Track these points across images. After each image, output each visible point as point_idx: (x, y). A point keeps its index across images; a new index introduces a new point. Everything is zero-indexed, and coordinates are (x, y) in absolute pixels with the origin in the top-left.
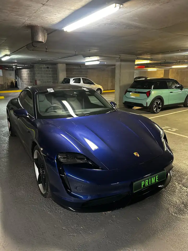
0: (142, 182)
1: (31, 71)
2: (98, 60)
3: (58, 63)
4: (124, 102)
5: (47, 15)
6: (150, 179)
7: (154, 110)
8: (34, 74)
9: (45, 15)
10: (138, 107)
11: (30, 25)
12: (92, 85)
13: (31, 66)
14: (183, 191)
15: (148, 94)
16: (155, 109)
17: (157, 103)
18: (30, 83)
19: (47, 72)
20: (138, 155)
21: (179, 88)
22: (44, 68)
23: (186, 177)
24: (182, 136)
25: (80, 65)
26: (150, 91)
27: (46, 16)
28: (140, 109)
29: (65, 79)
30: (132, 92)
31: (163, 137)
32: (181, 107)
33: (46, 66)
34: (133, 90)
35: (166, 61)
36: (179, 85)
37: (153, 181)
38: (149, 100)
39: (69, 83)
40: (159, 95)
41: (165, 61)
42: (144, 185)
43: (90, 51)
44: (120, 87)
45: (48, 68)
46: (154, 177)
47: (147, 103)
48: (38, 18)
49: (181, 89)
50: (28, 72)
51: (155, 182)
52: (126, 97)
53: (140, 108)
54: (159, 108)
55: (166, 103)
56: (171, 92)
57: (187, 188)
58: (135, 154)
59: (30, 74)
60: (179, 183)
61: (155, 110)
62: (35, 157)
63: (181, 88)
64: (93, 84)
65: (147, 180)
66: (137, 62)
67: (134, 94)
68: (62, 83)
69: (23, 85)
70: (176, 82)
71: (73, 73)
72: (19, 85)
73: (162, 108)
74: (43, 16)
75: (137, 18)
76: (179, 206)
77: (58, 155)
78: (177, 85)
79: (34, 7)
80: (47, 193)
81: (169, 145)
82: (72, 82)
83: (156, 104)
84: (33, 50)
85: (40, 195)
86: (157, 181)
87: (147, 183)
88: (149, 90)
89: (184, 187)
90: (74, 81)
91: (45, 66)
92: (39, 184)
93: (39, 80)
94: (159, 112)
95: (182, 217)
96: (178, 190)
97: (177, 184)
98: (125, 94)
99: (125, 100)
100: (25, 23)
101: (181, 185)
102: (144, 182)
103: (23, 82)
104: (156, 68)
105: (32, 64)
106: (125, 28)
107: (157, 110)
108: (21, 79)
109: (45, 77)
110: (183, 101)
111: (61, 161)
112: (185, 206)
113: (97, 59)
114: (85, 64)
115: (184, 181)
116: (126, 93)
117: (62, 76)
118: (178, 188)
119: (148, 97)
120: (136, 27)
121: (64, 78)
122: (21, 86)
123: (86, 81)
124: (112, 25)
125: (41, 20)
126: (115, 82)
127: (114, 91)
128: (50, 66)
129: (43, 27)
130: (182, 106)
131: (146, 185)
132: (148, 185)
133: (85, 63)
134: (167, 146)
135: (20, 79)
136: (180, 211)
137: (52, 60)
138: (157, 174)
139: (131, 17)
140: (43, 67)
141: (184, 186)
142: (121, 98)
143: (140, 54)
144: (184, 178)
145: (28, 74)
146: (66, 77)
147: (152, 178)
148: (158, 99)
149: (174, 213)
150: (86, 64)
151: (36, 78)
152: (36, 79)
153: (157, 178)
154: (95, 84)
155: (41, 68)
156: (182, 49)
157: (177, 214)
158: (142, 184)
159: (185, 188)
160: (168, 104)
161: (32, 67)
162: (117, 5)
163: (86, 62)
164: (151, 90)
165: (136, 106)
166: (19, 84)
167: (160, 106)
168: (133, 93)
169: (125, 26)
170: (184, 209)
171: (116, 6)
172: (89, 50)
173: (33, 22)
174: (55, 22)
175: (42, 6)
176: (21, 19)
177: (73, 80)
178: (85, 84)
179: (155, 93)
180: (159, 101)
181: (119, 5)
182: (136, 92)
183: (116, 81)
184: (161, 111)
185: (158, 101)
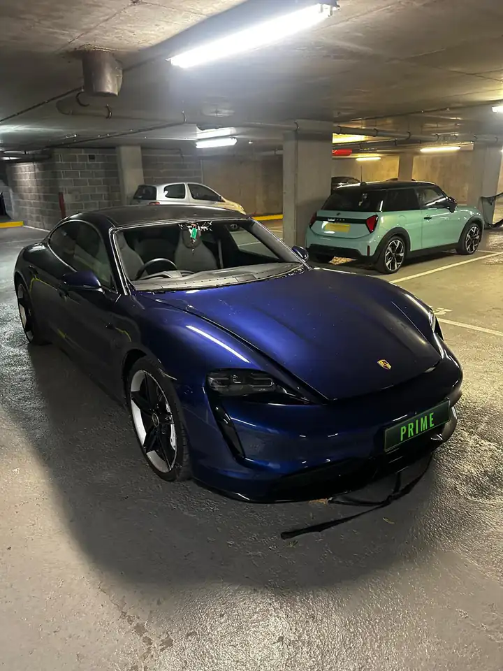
0: (402, 428)
1: (44, 168)
2: (231, 136)
3: (119, 145)
4: (308, 247)
5: (134, 27)
6: (417, 421)
7: (387, 264)
8: (55, 175)
9: (131, 27)
10: (342, 257)
11: (81, 51)
12: (217, 202)
13: (43, 153)
14: (483, 448)
15: (372, 224)
16: (389, 261)
17: (393, 246)
18: (42, 201)
19: (91, 171)
20: (390, 367)
21: (445, 207)
22: (82, 158)
23: (486, 418)
24: (460, 325)
25: (180, 150)
26: (377, 216)
27: (132, 29)
28: (351, 262)
29: (141, 187)
30: (327, 221)
31: (433, 329)
32: (450, 255)
33: (88, 154)
34: (333, 214)
35: (413, 136)
36: (444, 199)
37: (424, 425)
38: (375, 240)
39: (155, 199)
40: (398, 225)
41: (408, 135)
42: (406, 435)
43: (217, 112)
44: (298, 208)
45: (92, 158)
46: (426, 417)
47: (369, 247)
48: (107, 34)
49: (452, 210)
50: (37, 171)
51: (428, 428)
52: (314, 233)
53: (349, 260)
54: (399, 259)
55: (414, 246)
56: (426, 218)
57: (489, 441)
58: (381, 363)
59: (43, 176)
60: (471, 433)
61: (389, 265)
62: (134, 387)
63: (450, 205)
64: (219, 201)
65: (412, 424)
66: (338, 139)
67: (335, 224)
68: (135, 198)
69: (23, 209)
70: (438, 191)
71: (162, 171)
72: (11, 209)
73: (405, 259)
74: (125, 28)
75: (360, 34)
76: (479, 480)
77: (208, 376)
78: (441, 198)
79: (108, 8)
80: (179, 469)
81: (445, 342)
82: (162, 197)
83: (390, 249)
84: (73, 114)
85: (155, 477)
86: (431, 425)
87: (411, 430)
88: (373, 214)
89: (483, 441)
90: (166, 192)
91: (83, 153)
92: (147, 452)
93: (69, 193)
94: (397, 270)
95: (486, 501)
96: (472, 447)
97: (466, 434)
98: (310, 226)
99: (311, 240)
100: (70, 45)
101: (476, 437)
102: (405, 428)
103: (23, 198)
104: (378, 155)
105: (48, 149)
106: (324, 57)
107: (393, 264)
108: (16, 190)
109: (87, 184)
110: (456, 241)
111: (217, 389)
112: (492, 479)
113: (229, 133)
114: (197, 147)
115: (482, 427)
116: (312, 223)
117: (132, 180)
118: (471, 442)
119: (371, 232)
120: (352, 54)
121: (139, 185)
122: (17, 211)
123: (199, 194)
124: (295, 49)
125: (115, 39)
126: (284, 195)
127: (280, 217)
128: (97, 153)
129: (113, 54)
130: (454, 251)
131: (409, 436)
132: (412, 434)
133: (197, 143)
134: (444, 347)
135: (11, 191)
136: (483, 490)
137: (109, 137)
138: (430, 409)
139: (348, 31)
140: (79, 156)
141: (483, 438)
142: (300, 236)
143: (347, 119)
144: (480, 421)
145: (36, 176)
146: (142, 183)
147: (422, 419)
148: (397, 237)
149: (471, 495)
150: (200, 145)
151: (60, 187)
152: (61, 191)
153: (431, 419)
154: (225, 200)
155: (74, 159)
156: (453, 105)
157: (475, 497)
158: (402, 433)
159: (488, 443)
160: (420, 248)
161: (46, 156)
162: (325, 6)
163: (200, 140)
164: (377, 213)
165: (339, 257)
166: (11, 204)
167: (402, 255)
168: (332, 223)
169: (325, 52)
170: (489, 486)
171: (322, 10)
172: (215, 110)
173: (90, 43)
174: (150, 42)
175: (131, 6)
176: (64, 34)
177: (165, 189)
178: (196, 201)
179: (387, 221)
180: (399, 241)
181: (329, 7)
182: (337, 221)
183: (284, 191)
184: (404, 265)
185: (396, 242)
